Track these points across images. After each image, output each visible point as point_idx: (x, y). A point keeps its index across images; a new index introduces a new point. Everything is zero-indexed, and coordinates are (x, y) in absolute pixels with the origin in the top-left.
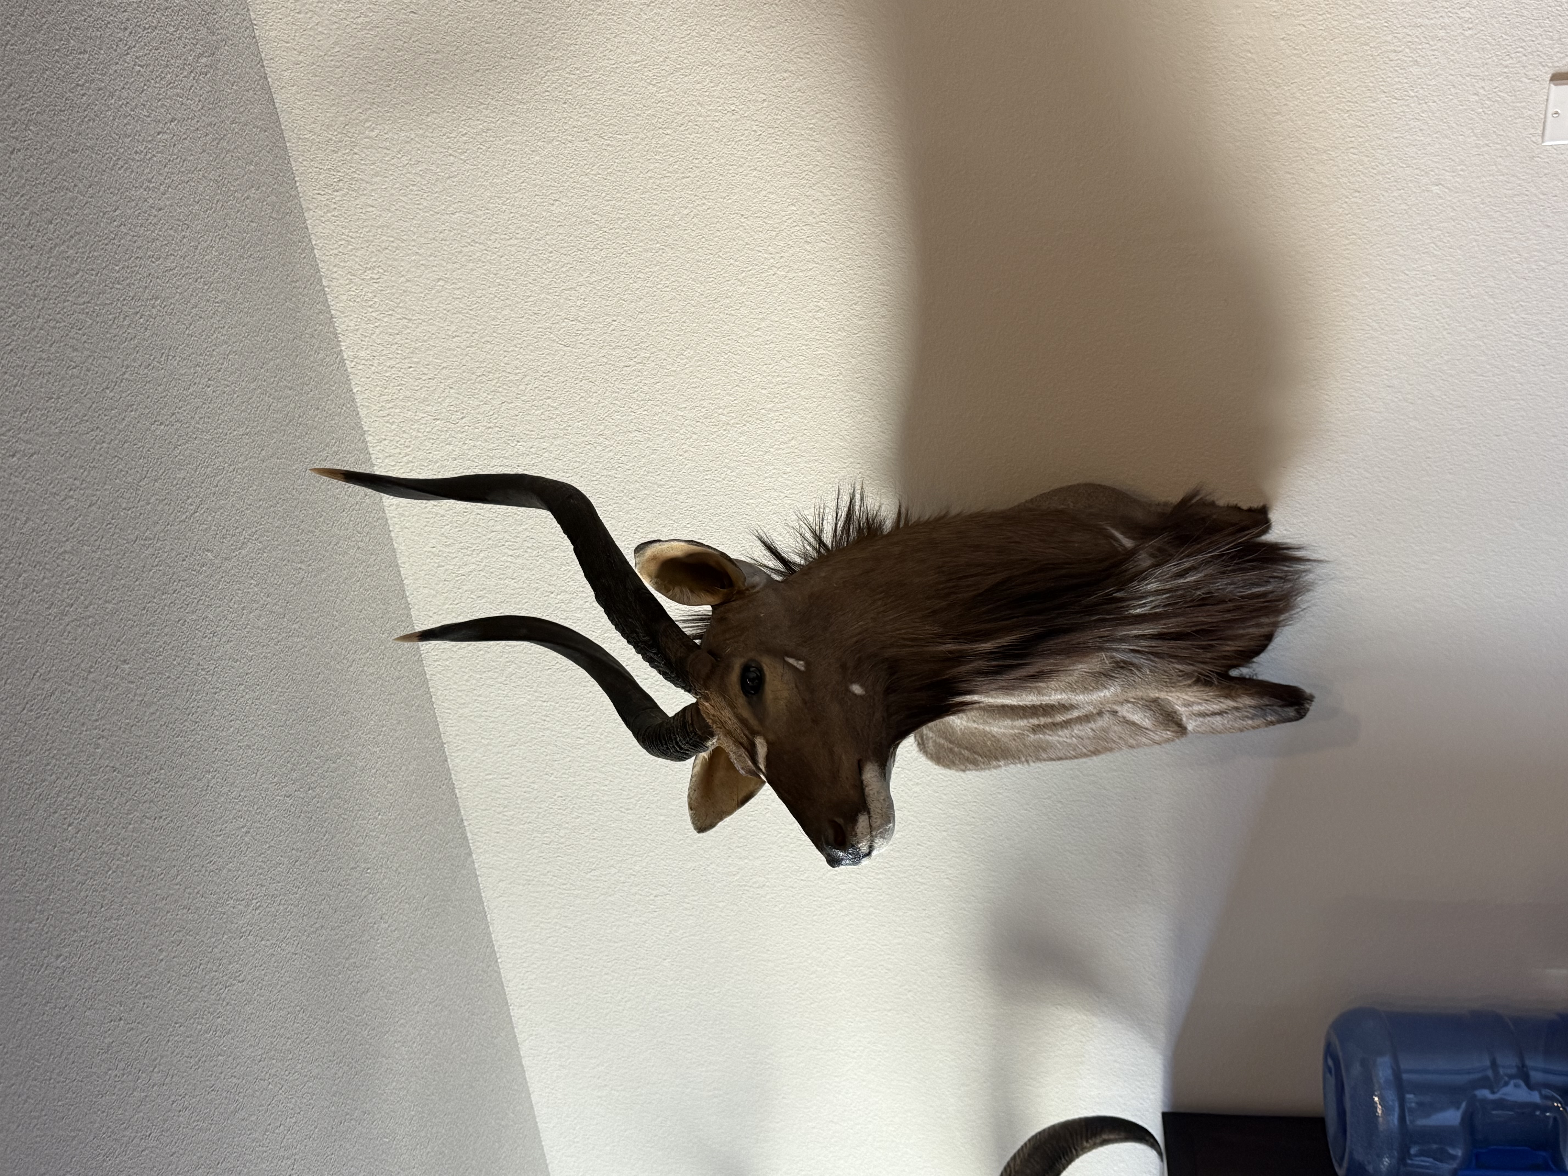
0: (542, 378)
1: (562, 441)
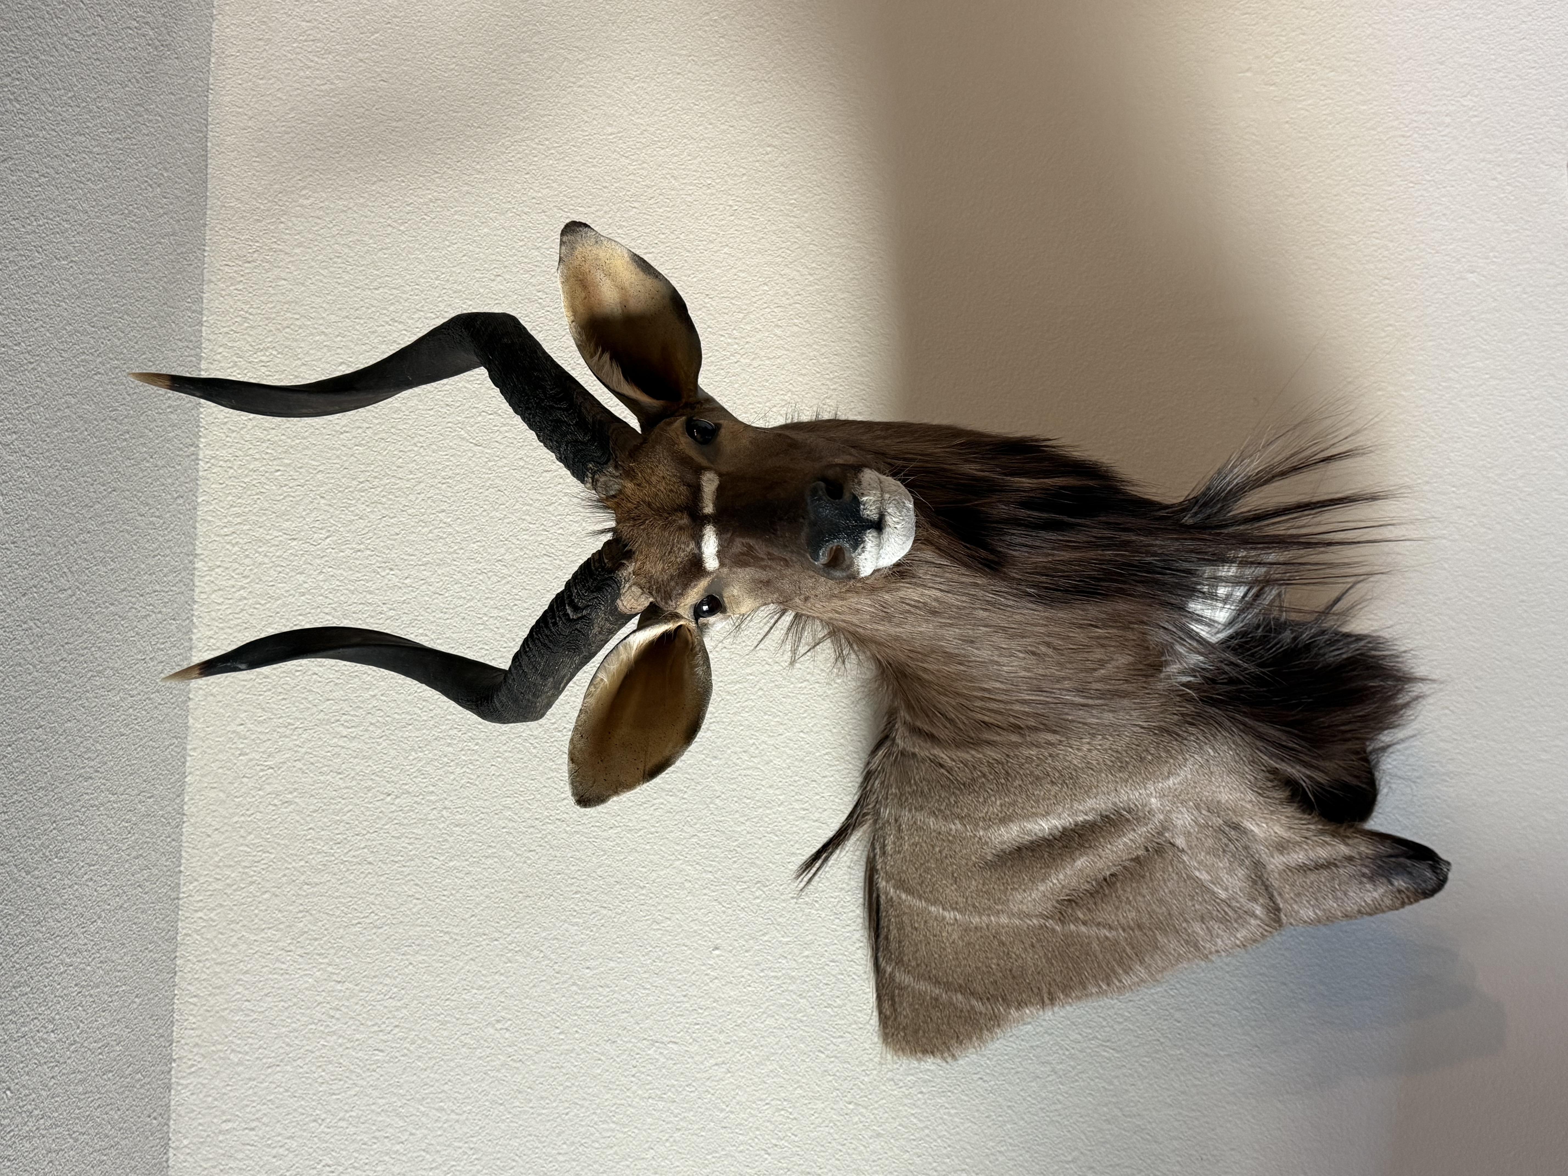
0: (440, 485)
1: (448, 569)
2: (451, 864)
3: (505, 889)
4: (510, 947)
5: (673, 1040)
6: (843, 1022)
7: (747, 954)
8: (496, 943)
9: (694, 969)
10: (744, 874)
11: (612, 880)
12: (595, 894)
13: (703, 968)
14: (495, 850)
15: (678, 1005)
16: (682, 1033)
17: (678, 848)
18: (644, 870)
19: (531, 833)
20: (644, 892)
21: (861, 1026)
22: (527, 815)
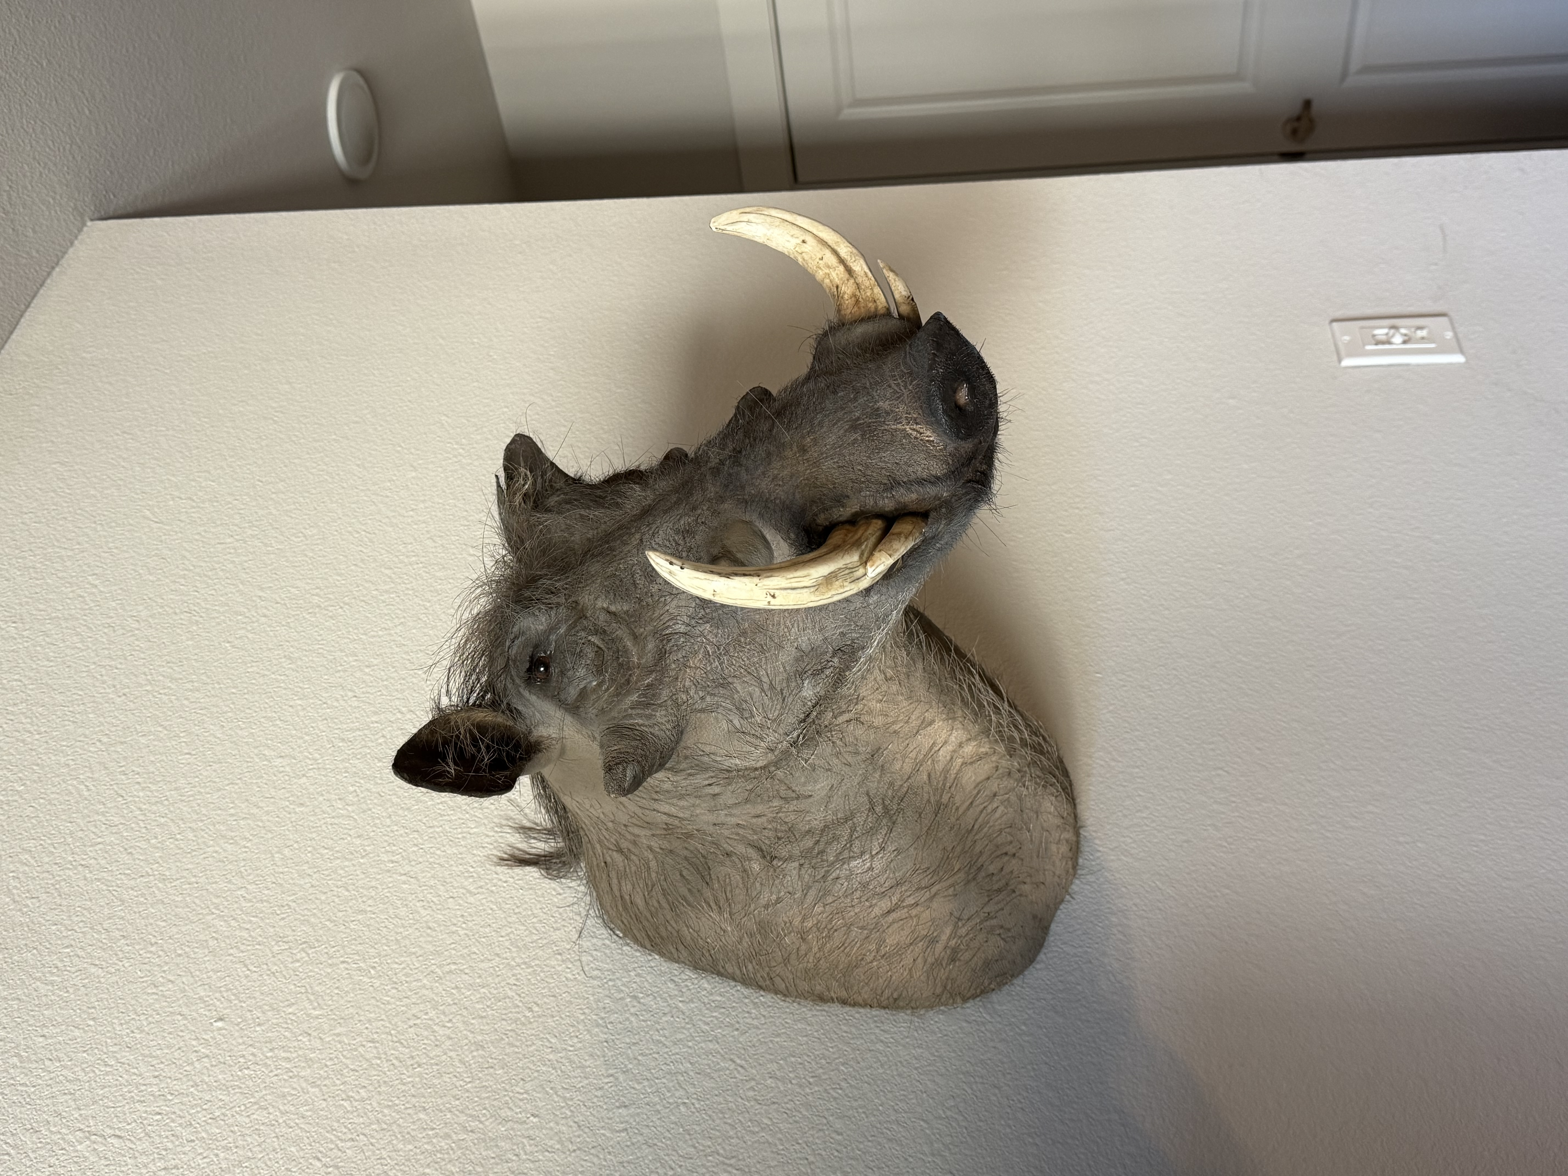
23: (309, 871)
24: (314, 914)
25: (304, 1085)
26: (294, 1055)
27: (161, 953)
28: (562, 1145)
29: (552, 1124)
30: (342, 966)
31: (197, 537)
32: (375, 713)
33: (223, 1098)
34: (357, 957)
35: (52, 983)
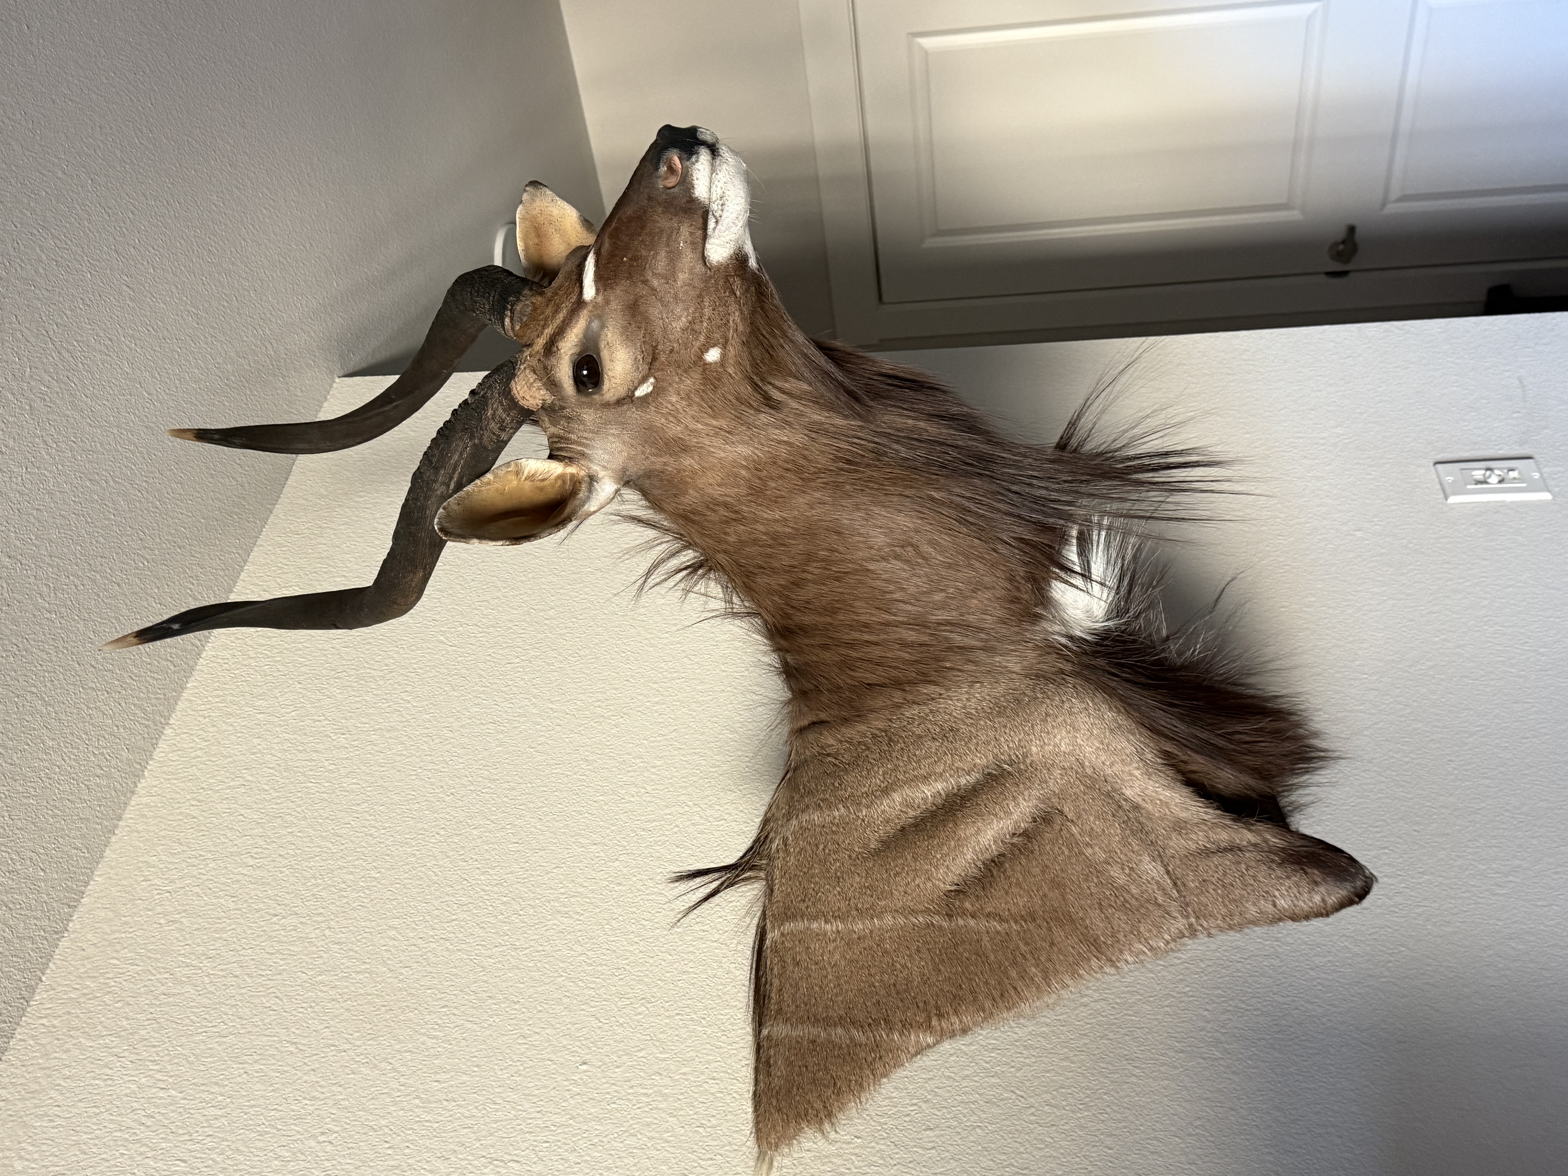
2: (320, 978)
3: (369, 1003)
4: (357, 1059)
5: (515, 1158)
6: (715, 1143)
7: (617, 1070)
8: (344, 1054)
9: (555, 1084)
10: (629, 991)
11: (485, 995)
12: (463, 1008)
13: (566, 1083)
14: (368, 966)
15: (530, 1121)
16: (527, 1151)
17: (562, 965)
18: (522, 986)
19: (411, 951)
20: (517, 1007)
21: (736, 1148)
22: (412, 935)
23: (636, 940)
24: (647, 975)
25: (663, 1115)
26: (651, 1091)
27: (524, 1010)
28: (884, 1160)
29: (873, 1144)
30: (677, 1017)
31: (488, 658)
32: (667, 807)
33: (598, 1127)
34: (688, 1010)
35: (435, 1037)
